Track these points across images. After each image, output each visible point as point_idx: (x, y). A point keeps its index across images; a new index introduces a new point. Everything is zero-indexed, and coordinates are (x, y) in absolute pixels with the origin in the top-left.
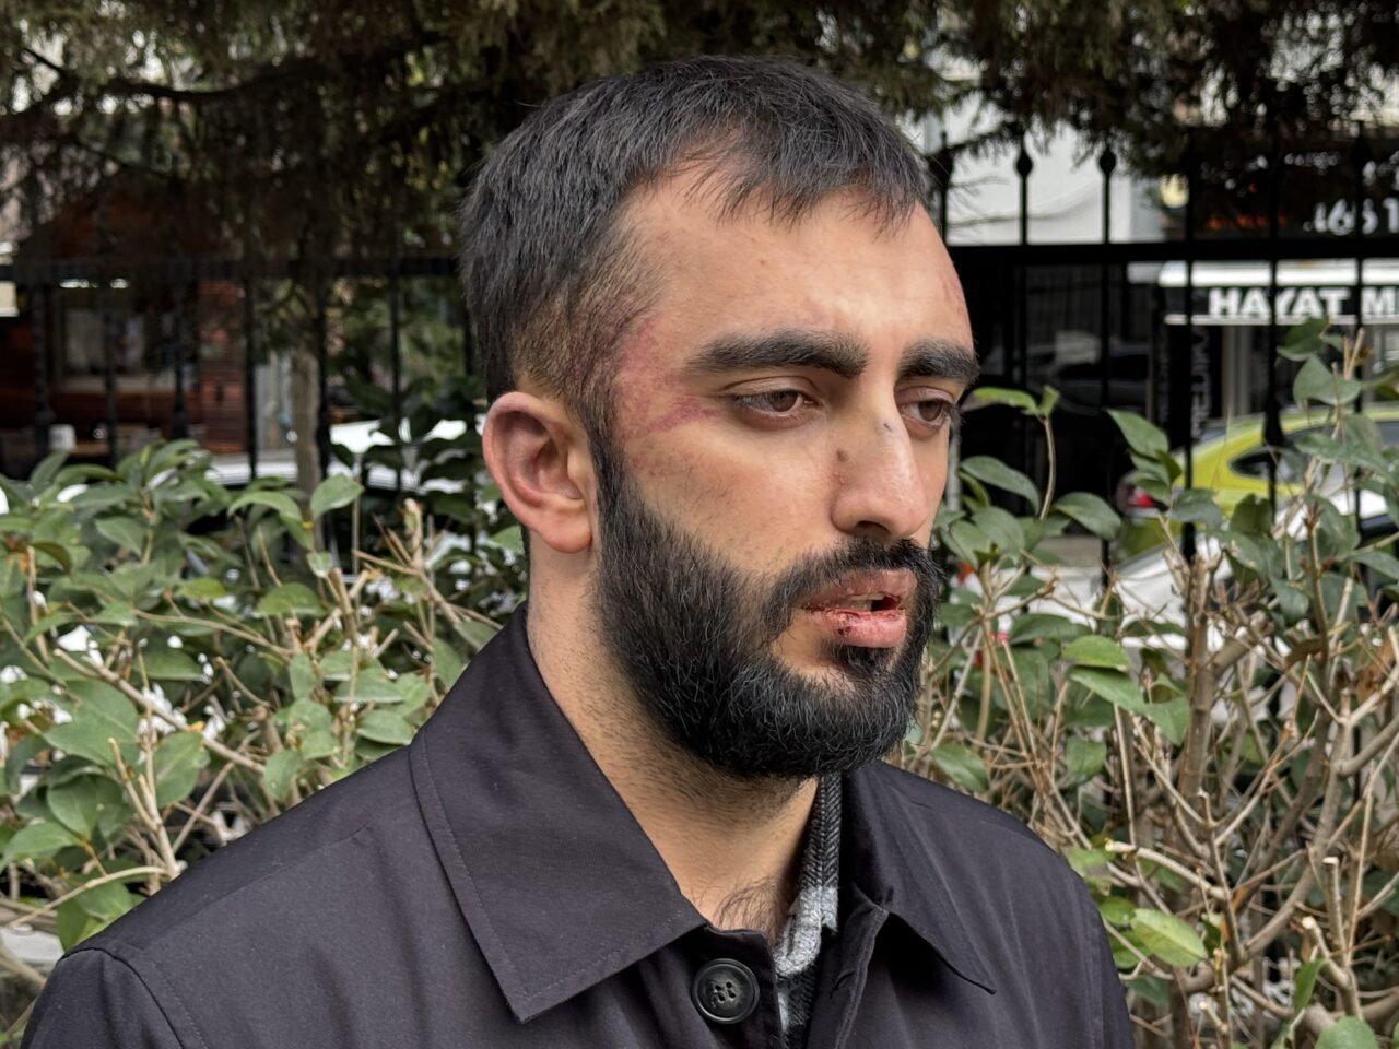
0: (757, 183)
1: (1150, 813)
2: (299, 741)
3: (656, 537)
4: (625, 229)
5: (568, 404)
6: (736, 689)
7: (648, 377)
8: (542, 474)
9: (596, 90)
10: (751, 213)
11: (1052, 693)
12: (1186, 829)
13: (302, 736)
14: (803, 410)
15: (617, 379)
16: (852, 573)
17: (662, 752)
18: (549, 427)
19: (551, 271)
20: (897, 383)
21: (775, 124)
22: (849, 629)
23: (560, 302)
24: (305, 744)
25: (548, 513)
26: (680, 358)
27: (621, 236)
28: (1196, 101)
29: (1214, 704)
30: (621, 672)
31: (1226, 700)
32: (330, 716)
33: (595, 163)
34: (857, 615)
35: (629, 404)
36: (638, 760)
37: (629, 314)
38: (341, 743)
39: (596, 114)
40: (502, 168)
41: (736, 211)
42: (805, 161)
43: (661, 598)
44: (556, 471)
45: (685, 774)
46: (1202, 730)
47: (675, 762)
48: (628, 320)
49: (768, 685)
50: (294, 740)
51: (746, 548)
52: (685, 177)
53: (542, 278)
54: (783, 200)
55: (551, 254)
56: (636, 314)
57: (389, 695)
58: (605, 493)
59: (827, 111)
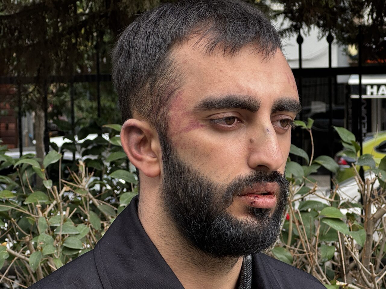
0: (218, 42)
1: (351, 273)
2: (42, 249)
3: (184, 172)
4: (171, 59)
5: (151, 123)
6: (214, 226)
7: (180, 113)
8: (142, 148)
9: (160, 9)
10: (217, 53)
11: (314, 229)
12: (365, 277)
13: (43, 247)
14: (237, 124)
15: (169, 114)
16: (255, 184)
17: (187, 250)
18: (144, 131)
19: (144, 74)
20: (271, 114)
21: (225, 20)
22: (254, 202)
23: (148, 86)
24: (44, 249)
25: (144, 163)
26: (191, 106)
27: (170, 62)
28: (361, 17)
29: (374, 232)
30: (172, 221)
31: (378, 231)
32: (53, 239)
33: (160, 36)
34: (258, 197)
35: (173, 123)
36: (178, 253)
37: (173, 90)
38: (57, 249)
39: (160, 17)
40: (127, 38)
41: (211, 52)
42: (236, 34)
43: (186, 194)
44: (147, 147)
45: (196, 257)
46: (370, 242)
47: (192, 253)
48: (172, 92)
49: (226, 223)
50: (40, 248)
51: (217, 175)
52: (193, 40)
53: (141, 77)
54: (228, 48)
55: (144, 68)
56: (175, 90)
57: (74, 232)
58: (165, 155)
59: (244, 15)
